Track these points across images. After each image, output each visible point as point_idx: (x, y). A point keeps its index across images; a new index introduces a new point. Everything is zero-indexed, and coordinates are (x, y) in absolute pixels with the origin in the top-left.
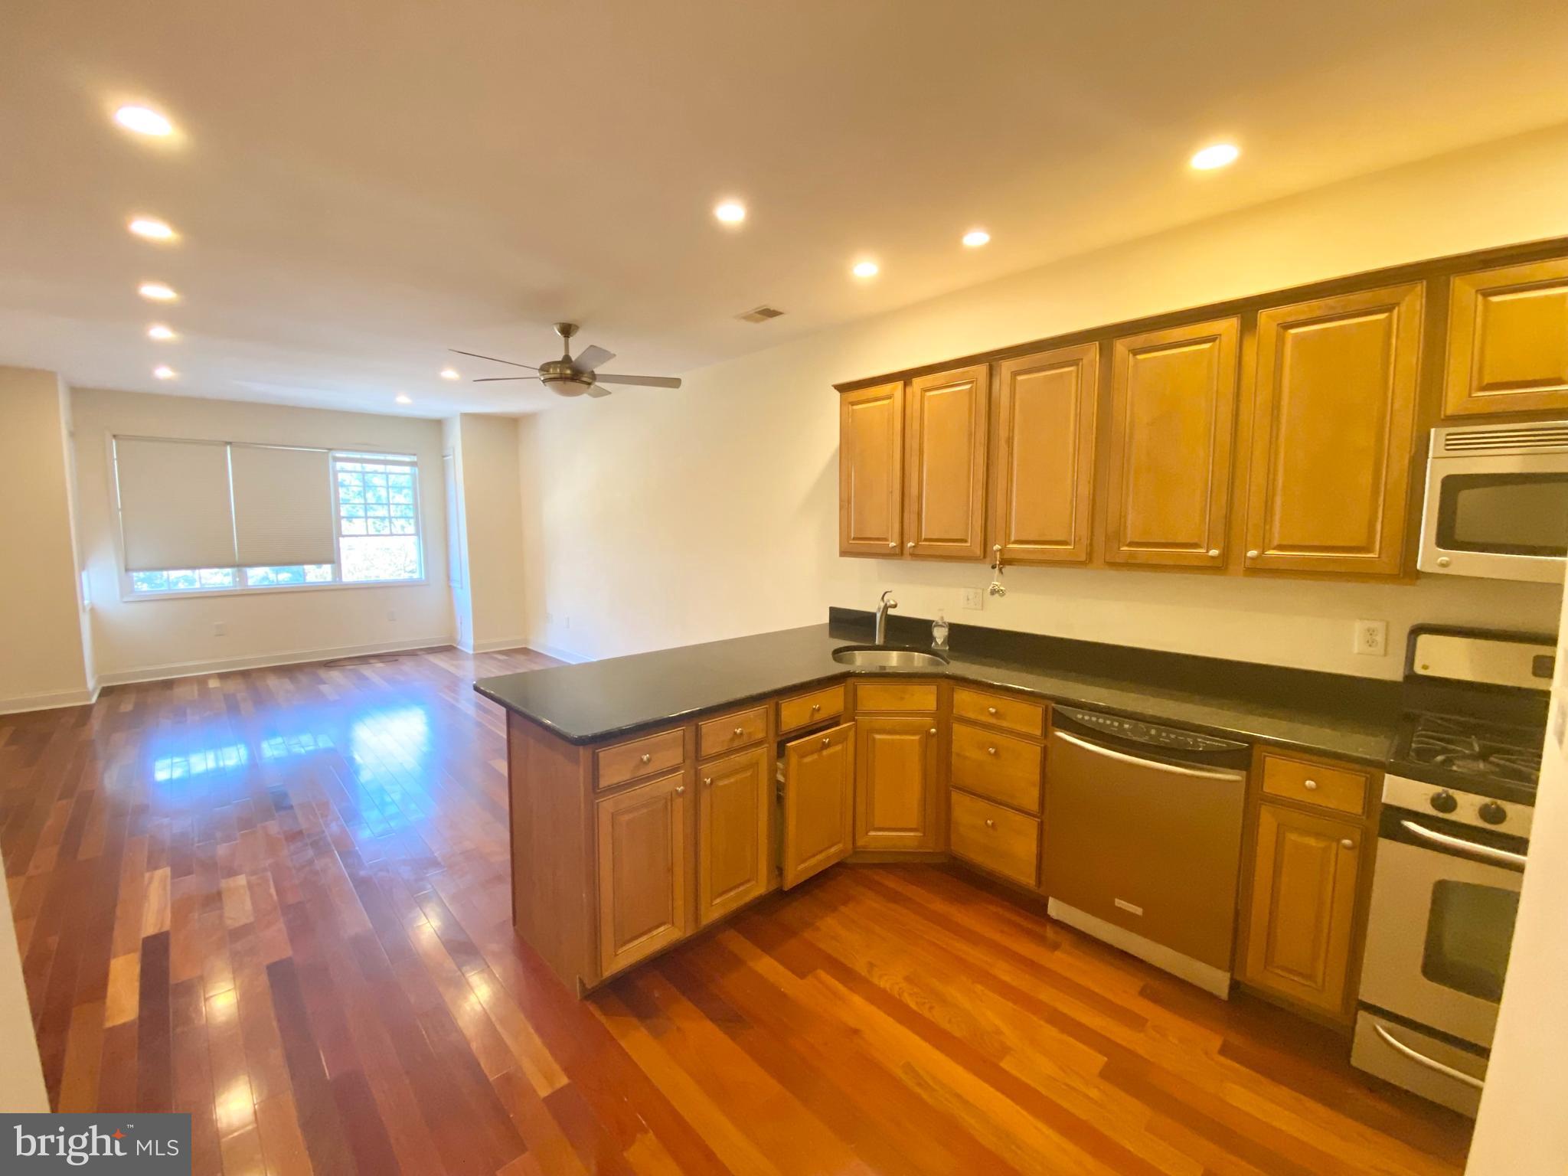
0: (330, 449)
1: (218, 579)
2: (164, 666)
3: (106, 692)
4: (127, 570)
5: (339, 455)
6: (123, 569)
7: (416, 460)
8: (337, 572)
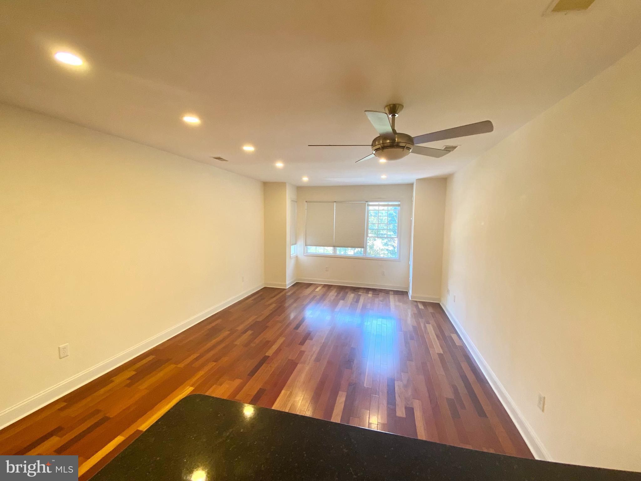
0: (367, 201)
1: (329, 250)
2: (311, 279)
3: (297, 285)
4: (306, 245)
5: (371, 203)
6: (305, 245)
7: (400, 203)
8: (365, 251)
